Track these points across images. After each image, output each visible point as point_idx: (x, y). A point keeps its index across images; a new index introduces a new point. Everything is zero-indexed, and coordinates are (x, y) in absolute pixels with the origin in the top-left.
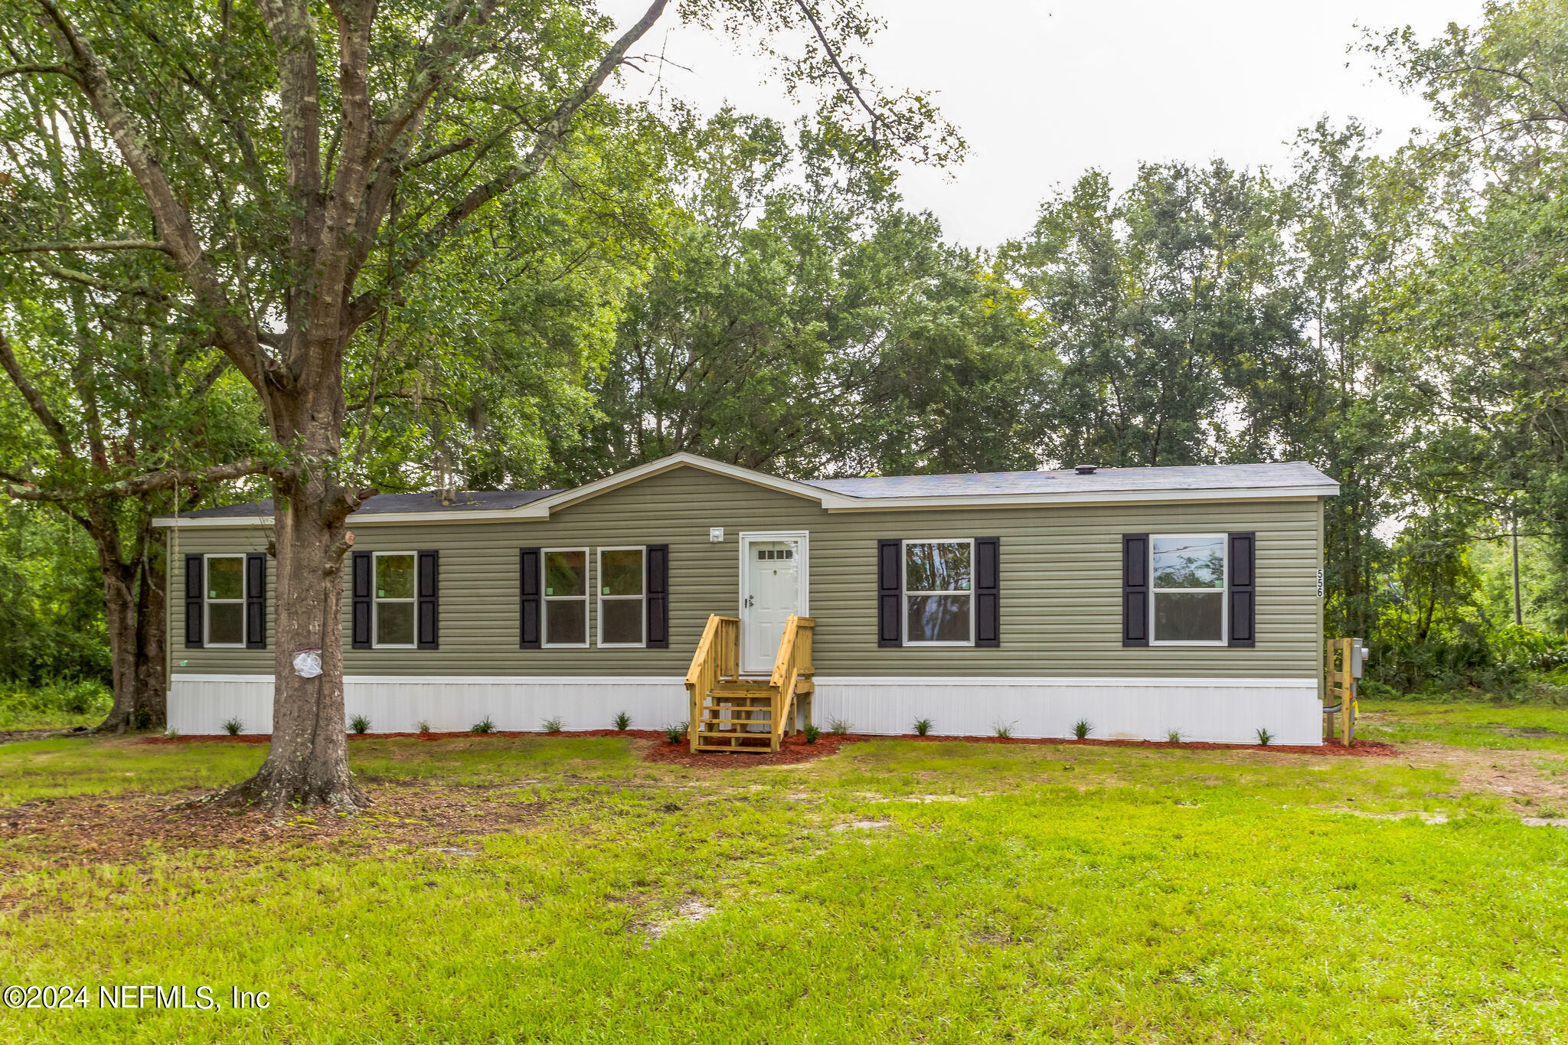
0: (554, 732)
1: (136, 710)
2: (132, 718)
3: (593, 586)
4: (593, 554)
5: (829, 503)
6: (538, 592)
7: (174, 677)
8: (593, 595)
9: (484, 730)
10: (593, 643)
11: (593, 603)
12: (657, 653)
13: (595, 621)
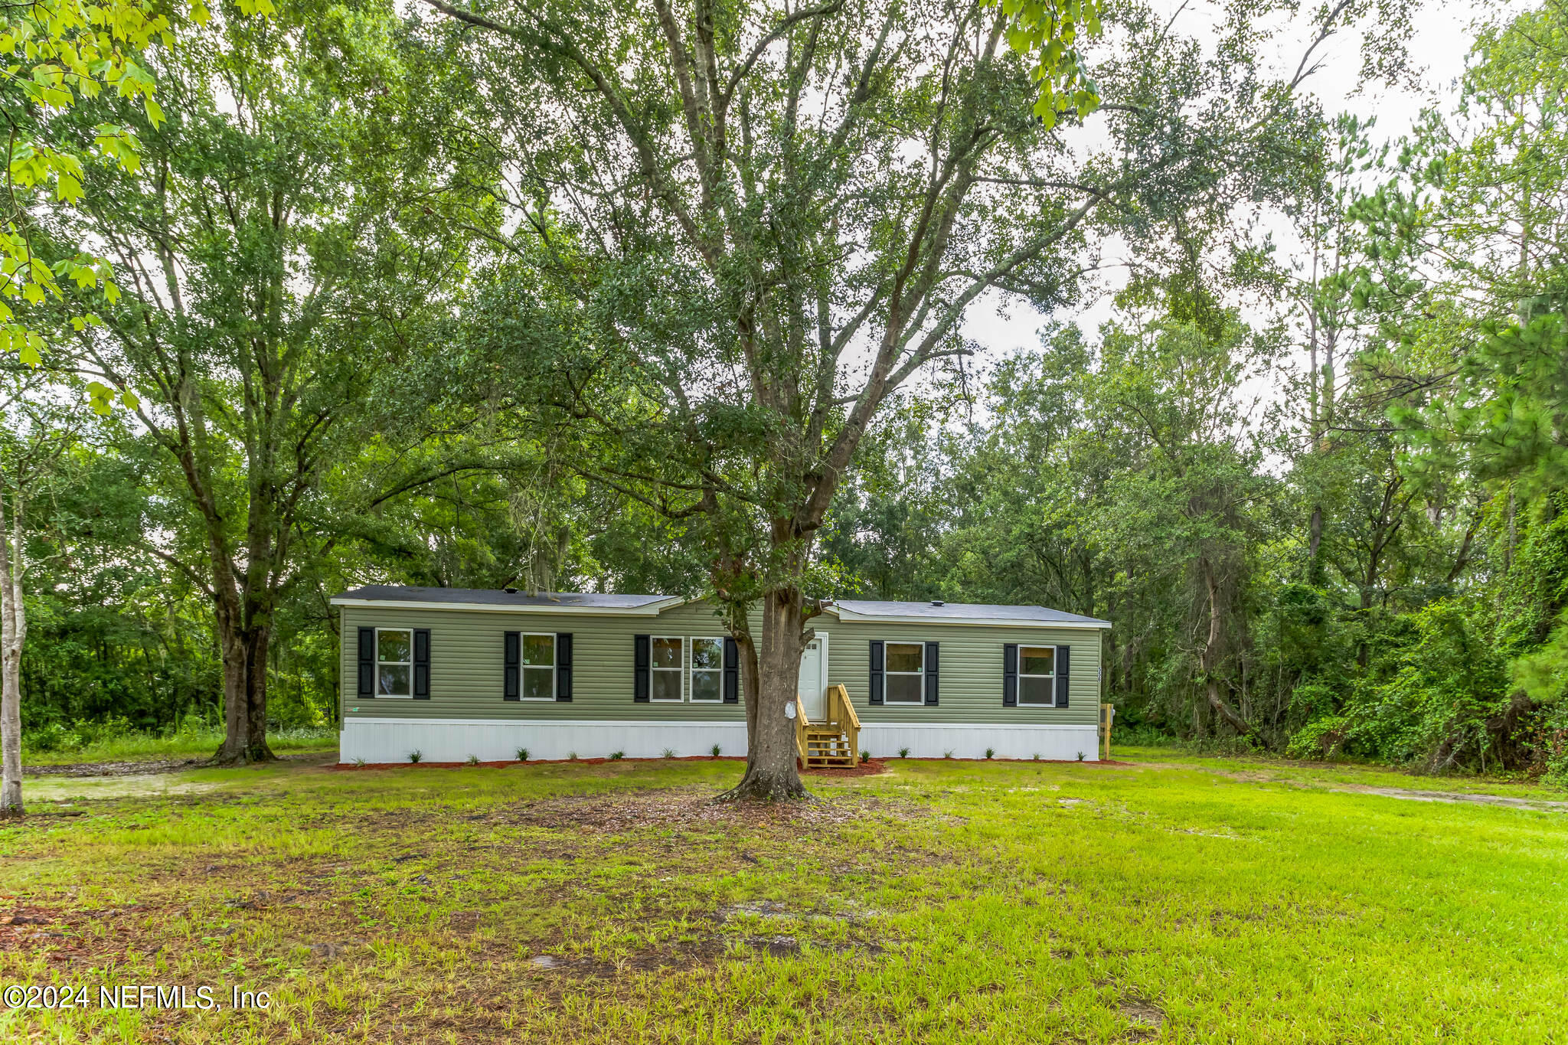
0: (670, 757)
1: (250, 747)
2: (248, 753)
3: (687, 662)
4: (687, 641)
5: (844, 617)
6: (647, 665)
7: (347, 720)
8: (687, 667)
9: (618, 757)
10: (687, 700)
11: (687, 673)
12: (731, 707)
13: (687, 686)
